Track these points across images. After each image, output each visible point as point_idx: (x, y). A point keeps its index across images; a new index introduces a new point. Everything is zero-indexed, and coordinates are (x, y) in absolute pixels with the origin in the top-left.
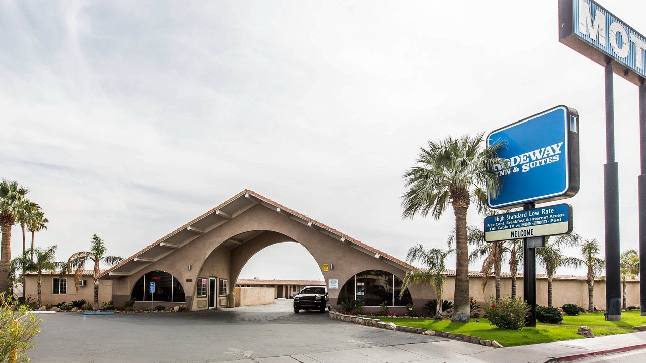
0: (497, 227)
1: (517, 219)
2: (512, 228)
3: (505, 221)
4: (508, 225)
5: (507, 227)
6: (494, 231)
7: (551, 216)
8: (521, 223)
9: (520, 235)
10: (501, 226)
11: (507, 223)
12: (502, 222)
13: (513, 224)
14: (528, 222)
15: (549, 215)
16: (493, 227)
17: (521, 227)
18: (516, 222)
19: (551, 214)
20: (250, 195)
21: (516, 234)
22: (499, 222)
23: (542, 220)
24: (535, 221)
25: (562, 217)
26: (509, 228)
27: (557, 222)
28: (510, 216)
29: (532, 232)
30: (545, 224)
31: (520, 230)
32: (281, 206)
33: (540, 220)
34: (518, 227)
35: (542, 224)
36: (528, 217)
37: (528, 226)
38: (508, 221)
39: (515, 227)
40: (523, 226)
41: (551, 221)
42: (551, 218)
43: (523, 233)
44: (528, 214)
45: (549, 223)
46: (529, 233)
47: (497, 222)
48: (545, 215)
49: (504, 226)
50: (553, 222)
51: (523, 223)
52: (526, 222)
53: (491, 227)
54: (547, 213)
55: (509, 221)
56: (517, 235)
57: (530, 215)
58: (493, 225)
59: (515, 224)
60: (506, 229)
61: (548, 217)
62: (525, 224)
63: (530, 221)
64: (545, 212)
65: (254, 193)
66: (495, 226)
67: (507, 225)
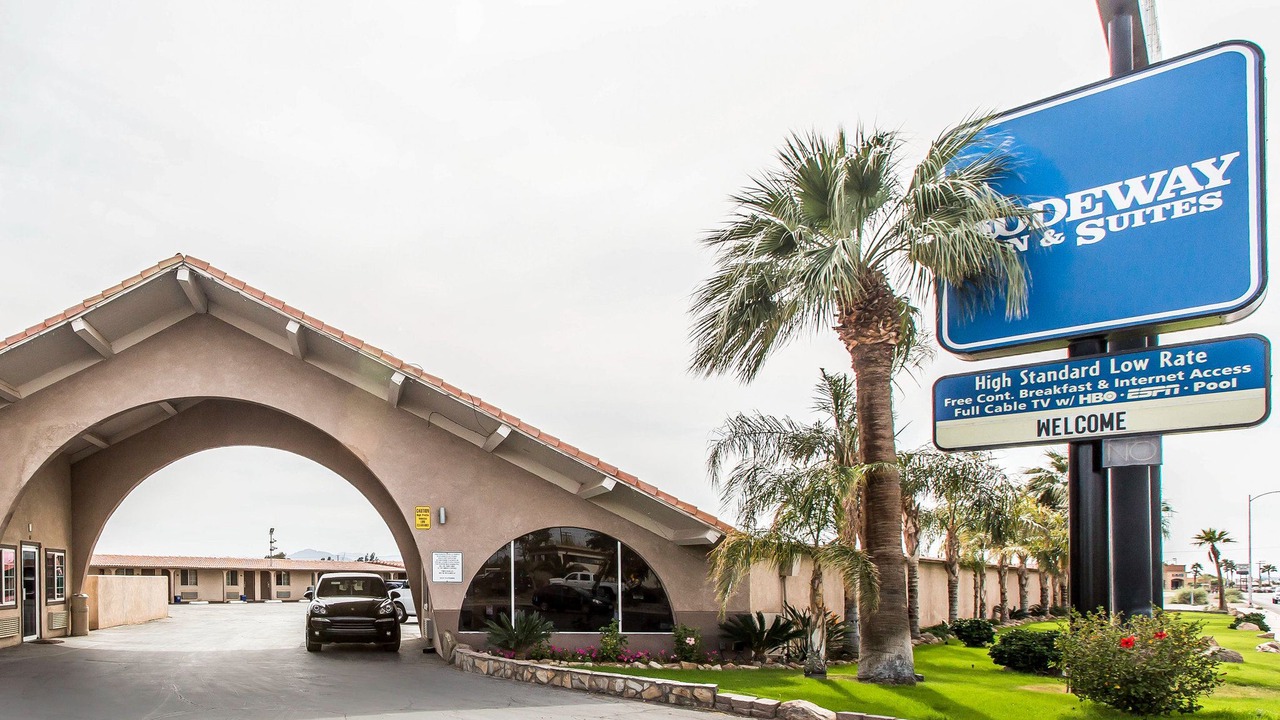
0: (982, 406)
1: (1060, 383)
2: (1040, 408)
3: (1014, 389)
4: (1028, 401)
5: (1022, 406)
6: (971, 416)
7: (1196, 373)
8: (1077, 394)
9: (1071, 427)
10: (1000, 403)
11: (1023, 394)
12: (1002, 391)
13: (1045, 398)
14: (1104, 391)
15: (1187, 369)
16: (965, 407)
17: (1076, 404)
18: (1056, 390)
19: (1196, 365)
20: (192, 272)
21: (1055, 427)
22: (991, 392)
23: (1161, 383)
24: (1132, 387)
25: (1240, 377)
26: (1030, 408)
27: (1219, 390)
28: (1032, 375)
29: (1119, 421)
30: (1172, 395)
31: (1072, 413)
32: (303, 315)
33: (1154, 384)
34: (1063, 407)
35: (1161, 395)
36: (1105, 374)
37: (1104, 402)
38: (1024, 387)
39: (1053, 406)
40: (1085, 404)
41: (1196, 387)
42: (1197, 379)
43: (1083, 424)
44: (1105, 368)
45: (1191, 392)
46: (1106, 422)
47: (981, 391)
48: (1175, 370)
49: (1010, 402)
50: (1203, 391)
51: (1085, 393)
52: (1095, 389)
53: (957, 406)
54: (1181, 361)
55: (1029, 387)
56: (1061, 430)
57: (1113, 371)
58: (968, 401)
59: (1054, 397)
60: (1019, 411)
61: (1186, 376)
62: (1090, 398)
63: (1112, 388)
64: (1172, 360)
65: (206, 266)
66: (975, 403)
67: (1020, 401)
